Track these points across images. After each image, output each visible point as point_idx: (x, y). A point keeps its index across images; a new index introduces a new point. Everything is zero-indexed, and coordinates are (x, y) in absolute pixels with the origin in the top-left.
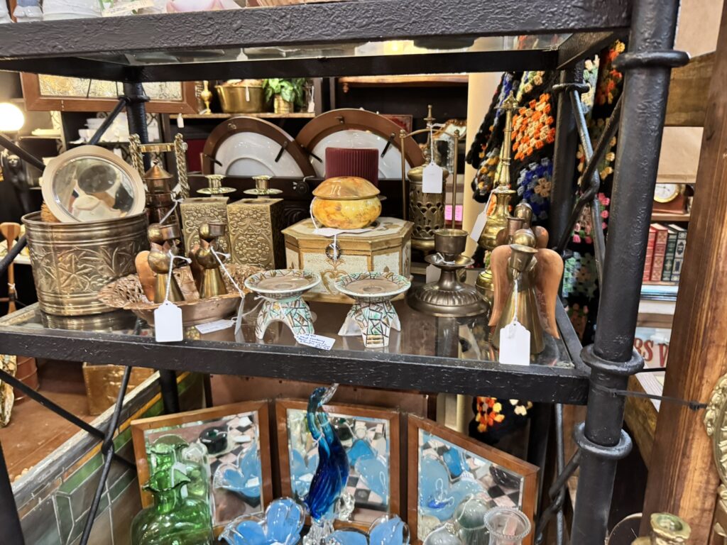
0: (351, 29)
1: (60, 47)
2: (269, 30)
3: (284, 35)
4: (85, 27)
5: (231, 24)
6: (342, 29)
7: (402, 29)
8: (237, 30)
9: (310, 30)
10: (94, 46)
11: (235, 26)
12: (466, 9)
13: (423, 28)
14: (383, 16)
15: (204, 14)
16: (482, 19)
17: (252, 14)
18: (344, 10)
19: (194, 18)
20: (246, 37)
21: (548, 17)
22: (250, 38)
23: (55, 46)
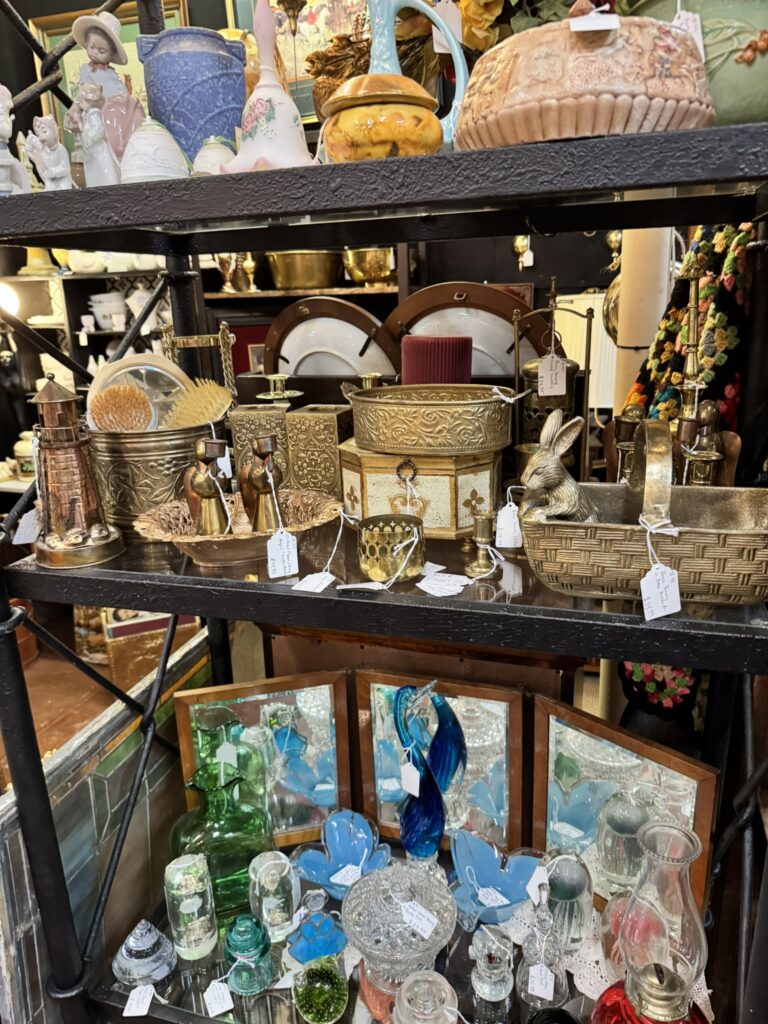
0: (483, 185)
1: (115, 218)
2: (376, 189)
3: (396, 195)
4: (147, 192)
5: (328, 183)
6: (471, 185)
7: (550, 182)
8: (337, 190)
9: (430, 188)
10: (157, 216)
11: (333, 185)
12: (637, 153)
13: (578, 180)
14: (524, 166)
15: (295, 172)
16: (658, 166)
17: (355, 169)
18: (474, 160)
19: (281, 177)
20: (349, 199)
21: (750, 160)
22: (353, 199)
23: (110, 218)
